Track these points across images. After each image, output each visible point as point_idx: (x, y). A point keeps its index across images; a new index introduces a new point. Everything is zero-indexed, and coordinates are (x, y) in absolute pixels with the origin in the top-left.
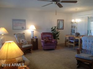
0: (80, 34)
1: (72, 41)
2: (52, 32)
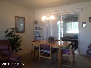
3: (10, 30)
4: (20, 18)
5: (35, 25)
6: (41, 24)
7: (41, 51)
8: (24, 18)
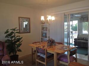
0: (55, 41)
1: (42, 55)
2: (7, 39)
3: (10, 31)
4: (24, 19)
5: (42, 25)
6: (47, 24)
7: (38, 54)
8: (29, 18)
